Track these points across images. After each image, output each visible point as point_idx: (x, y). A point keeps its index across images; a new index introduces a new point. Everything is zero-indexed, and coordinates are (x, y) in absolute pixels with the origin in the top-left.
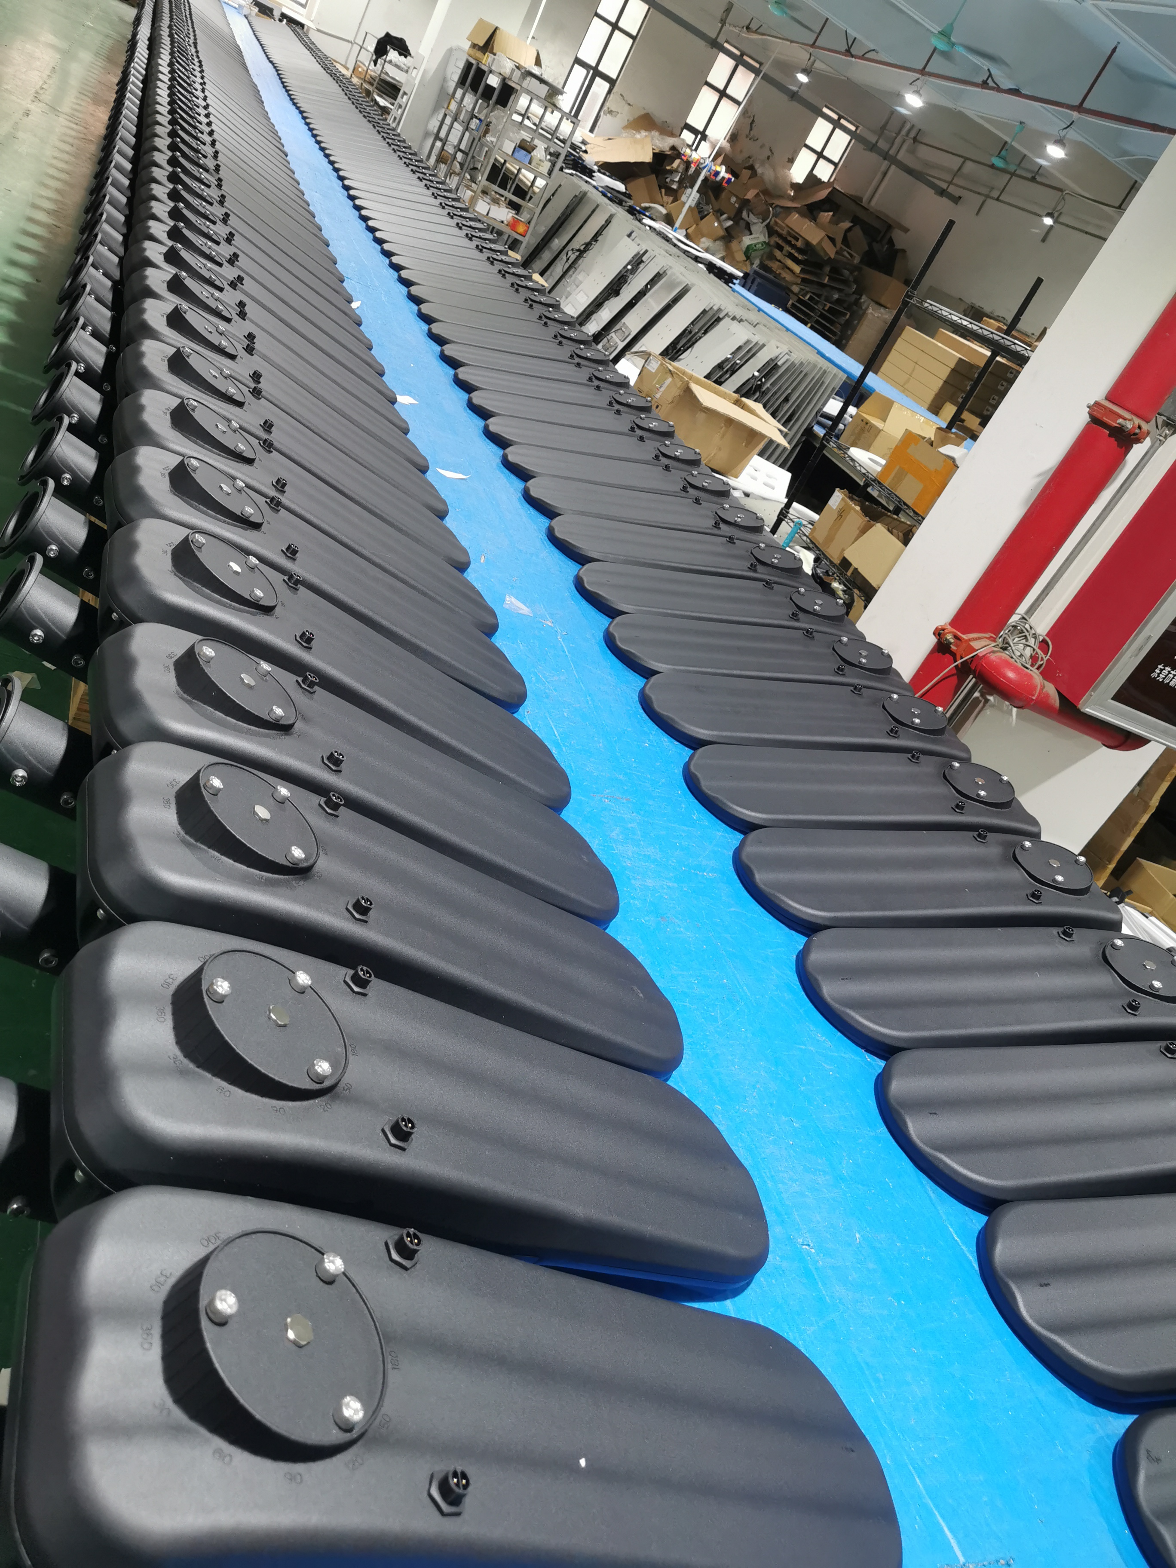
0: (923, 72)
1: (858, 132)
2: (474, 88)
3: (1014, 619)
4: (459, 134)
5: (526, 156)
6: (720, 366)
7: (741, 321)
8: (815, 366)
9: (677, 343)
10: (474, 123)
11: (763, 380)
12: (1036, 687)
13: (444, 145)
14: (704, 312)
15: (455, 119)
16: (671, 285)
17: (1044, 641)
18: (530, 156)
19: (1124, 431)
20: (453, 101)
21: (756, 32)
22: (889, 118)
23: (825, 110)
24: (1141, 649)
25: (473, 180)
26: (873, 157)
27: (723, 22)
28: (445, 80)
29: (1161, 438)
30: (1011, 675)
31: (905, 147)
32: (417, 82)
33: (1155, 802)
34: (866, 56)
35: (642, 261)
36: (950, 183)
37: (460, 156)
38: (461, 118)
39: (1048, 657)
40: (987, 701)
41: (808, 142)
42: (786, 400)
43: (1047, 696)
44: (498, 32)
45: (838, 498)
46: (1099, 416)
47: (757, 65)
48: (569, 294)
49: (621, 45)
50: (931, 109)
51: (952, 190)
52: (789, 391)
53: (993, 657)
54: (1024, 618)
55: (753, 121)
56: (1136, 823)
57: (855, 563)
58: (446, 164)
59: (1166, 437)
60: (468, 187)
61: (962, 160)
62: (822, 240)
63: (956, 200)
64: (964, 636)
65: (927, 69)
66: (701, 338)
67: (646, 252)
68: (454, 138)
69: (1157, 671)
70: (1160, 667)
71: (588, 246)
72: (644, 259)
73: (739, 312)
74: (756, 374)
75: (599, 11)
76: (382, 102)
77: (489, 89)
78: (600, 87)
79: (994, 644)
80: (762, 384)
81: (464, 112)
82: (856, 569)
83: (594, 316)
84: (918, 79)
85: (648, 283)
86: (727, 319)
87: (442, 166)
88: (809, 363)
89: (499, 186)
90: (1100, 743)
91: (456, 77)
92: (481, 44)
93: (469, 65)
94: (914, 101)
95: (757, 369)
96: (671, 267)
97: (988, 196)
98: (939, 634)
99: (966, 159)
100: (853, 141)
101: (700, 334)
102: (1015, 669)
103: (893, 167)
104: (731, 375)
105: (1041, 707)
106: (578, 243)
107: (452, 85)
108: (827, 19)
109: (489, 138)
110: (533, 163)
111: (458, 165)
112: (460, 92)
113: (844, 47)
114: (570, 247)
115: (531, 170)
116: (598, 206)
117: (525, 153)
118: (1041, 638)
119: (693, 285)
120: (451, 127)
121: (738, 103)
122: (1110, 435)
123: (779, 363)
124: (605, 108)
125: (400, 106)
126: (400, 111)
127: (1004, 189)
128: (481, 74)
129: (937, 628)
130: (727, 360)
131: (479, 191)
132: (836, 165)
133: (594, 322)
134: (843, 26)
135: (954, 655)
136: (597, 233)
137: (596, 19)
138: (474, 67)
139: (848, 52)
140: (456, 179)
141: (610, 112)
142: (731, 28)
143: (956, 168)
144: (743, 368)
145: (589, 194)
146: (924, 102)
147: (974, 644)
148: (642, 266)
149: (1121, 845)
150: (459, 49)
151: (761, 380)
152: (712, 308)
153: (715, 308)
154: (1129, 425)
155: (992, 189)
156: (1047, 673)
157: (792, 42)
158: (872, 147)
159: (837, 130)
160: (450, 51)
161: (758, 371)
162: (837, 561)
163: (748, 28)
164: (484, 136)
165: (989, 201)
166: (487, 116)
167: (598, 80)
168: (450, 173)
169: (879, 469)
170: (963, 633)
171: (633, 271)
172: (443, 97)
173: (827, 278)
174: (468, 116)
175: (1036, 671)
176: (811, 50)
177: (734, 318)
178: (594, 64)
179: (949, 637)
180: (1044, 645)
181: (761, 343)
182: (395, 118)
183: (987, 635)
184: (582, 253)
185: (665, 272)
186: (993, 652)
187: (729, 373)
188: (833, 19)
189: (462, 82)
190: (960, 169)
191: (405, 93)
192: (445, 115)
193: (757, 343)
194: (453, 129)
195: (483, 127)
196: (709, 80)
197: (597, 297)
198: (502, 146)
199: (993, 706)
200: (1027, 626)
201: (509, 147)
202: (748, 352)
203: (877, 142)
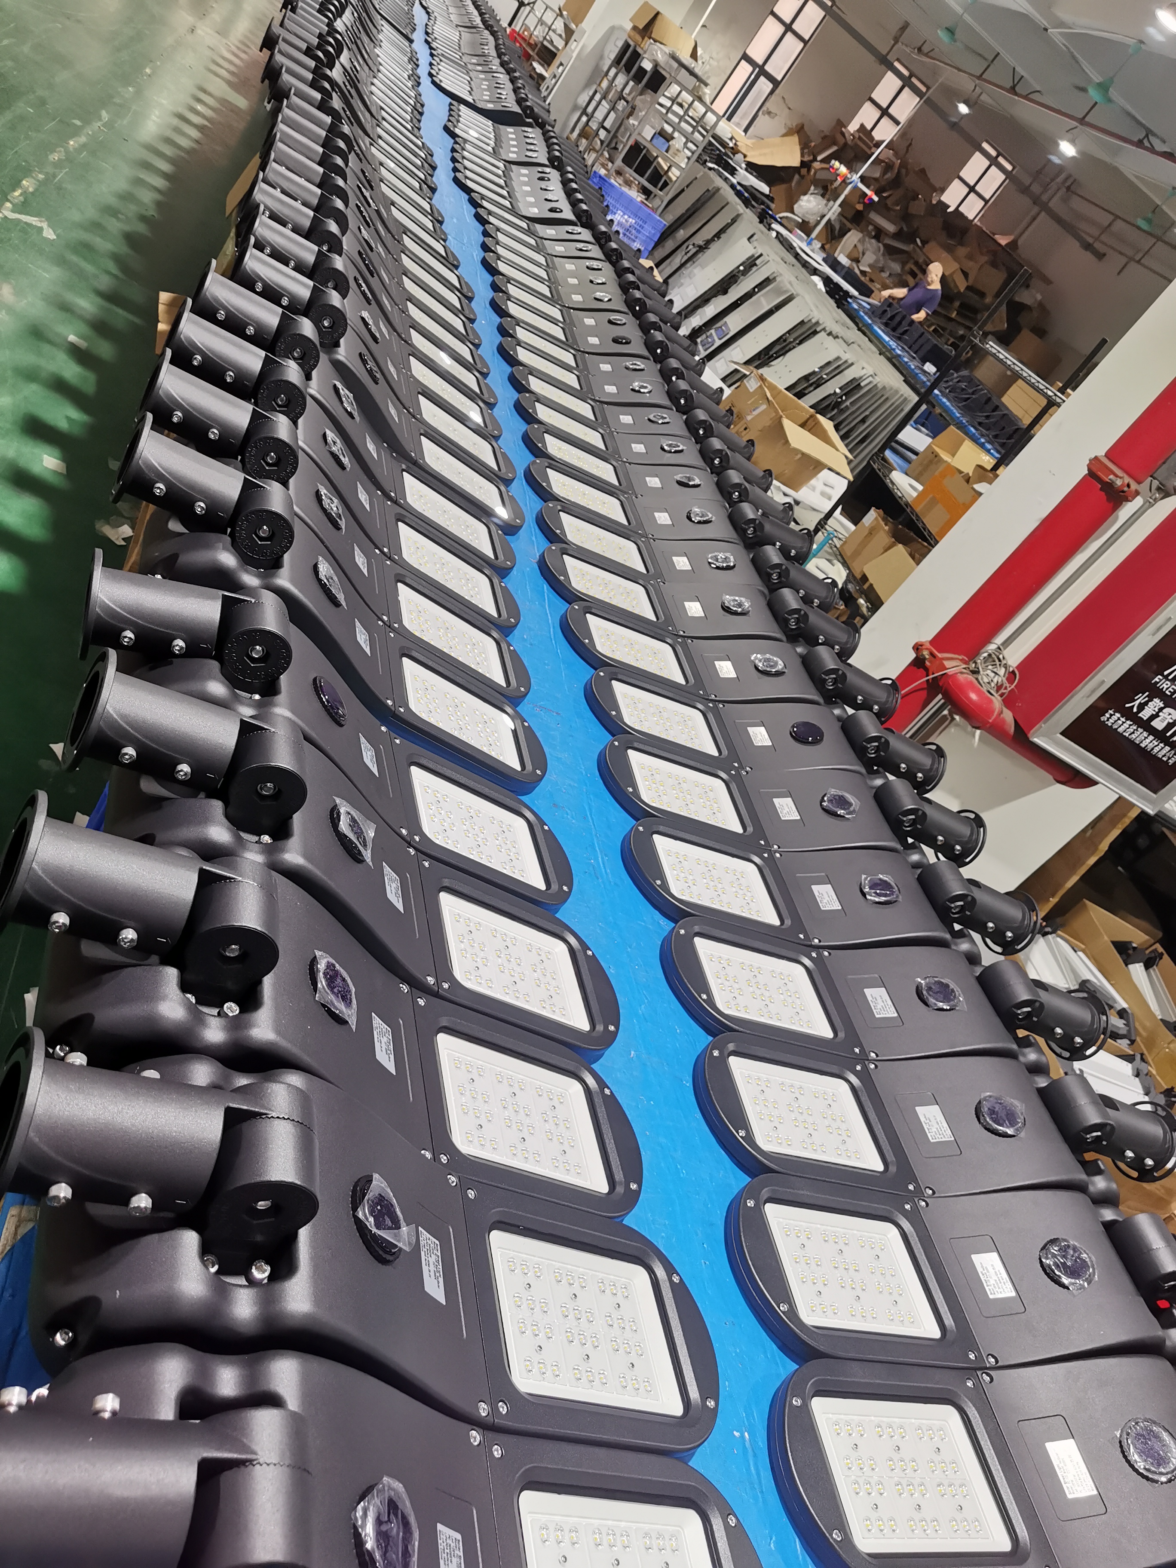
0: (1082, 121)
1: (1014, 172)
2: (628, 69)
3: (992, 647)
4: (606, 111)
5: (664, 144)
6: (806, 378)
7: (836, 337)
8: (897, 392)
9: (771, 350)
10: (621, 105)
11: (844, 398)
12: (993, 712)
13: (588, 121)
14: (802, 323)
15: (604, 97)
16: (779, 291)
17: (1013, 672)
18: (667, 145)
19: (1113, 487)
20: (605, 79)
21: (927, 55)
22: (1045, 166)
23: (985, 146)
24: (1093, 691)
25: (611, 160)
26: (1026, 201)
27: (896, 40)
28: (602, 58)
29: (1151, 500)
30: (973, 696)
31: (1059, 195)
32: (575, 55)
33: (1104, 846)
34: (1030, 96)
35: (756, 265)
36: (1097, 239)
37: (602, 134)
38: (610, 97)
39: (1013, 687)
40: (953, 719)
41: (962, 174)
42: (863, 421)
43: (1004, 721)
44: (659, 17)
45: (872, 516)
46: (1094, 469)
47: (924, 89)
48: (682, 284)
49: (792, 47)
50: (1085, 158)
51: (1097, 245)
52: (867, 413)
53: (961, 677)
54: (999, 648)
55: (911, 144)
56: (1084, 863)
57: (871, 580)
58: (587, 139)
59: (1156, 500)
60: (604, 166)
61: (1111, 217)
62: (954, 272)
63: (1100, 256)
64: (939, 655)
65: (1087, 119)
66: (794, 347)
67: (761, 255)
68: (599, 115)
69: (1107, 715)
70: (1111, 712)
71: (708, 243)
72: (758, 262)
73: (836, 329)
74: (838, 391)
75: (775, 10)
76: (539, 69)
77: (642, 71)
78: (764, 85)
79: (964, 666)
80: (843, 402)
81: (613, 91)
82: (871, 585)
83: (700, 310)
84: (1076, 128)
85: (756, 287)
86: (823, 334)
87: (584, 141)
88: (891, 389)
89: (635, 171)
90: (1051, 777)
91: (613, 56)
92: (641, 27)
93: (627, 46)
94: (1067, 149)
95: (840, 386)
96: (781, 275)
97: (1131, 259)
98: (918, 649)
99: (1117, 217)
100: (1007, 181)
101: (794, 344)
102: (979, 692)
103: (1043, 213)
104: (815, 389)
105: (995, 730)
106: (699, 240)
107: (607, 63)
108: (998, 54)
109: (632, 121)
110: (670, 152)
111: (599, 142)
112: (613, 71)
113: (1009, 84)
114: (690, 242)
115: (666, 159)
116: (728, 203)
117: (664, 140)
118: (1011, 669)
119: (798, 295)
120: (599, 103)
121: (897, 123)
122: (1101, 489)
123: (862, 384)
124: (764, 108)
125: (555, 76)
126: (554, 81)
127: (1149, 250)
128: (636, 56)
129: (916, 644)
130: (814, 373)
131: (613, 170)
132: (986, 202)
133: (698, 317)
134: (1011, 61)
135: (927, 670)
136: (721, 230)
137: (771, 18)
138: (631, 49)
139: (1013, 90)
140: (593, 155)
141: (769, 113)
142: (904, 47)
143: (1107, 224)
144: (828, 383)
145: (721, 191)
146: (1078, 152)
147: (947, 664)
148: (754, 268)
149: (1065, 882)
150: (621, 28)
151: (841, 397)
152: (810, 320)
153: (814, 321)
154: (1119, 482)
155: (1138, 251)
156: (1008, 701)
157: (959, 70)
158: (1025, 190)
159: (993, 167)
160: (613, 29)
161: (840, 388)
162: (859, 576)
163: (920, 49)
164: (628, 118)
165: (1132, 263)
166: (634, 99)
167: (762, 78)
168: (590, 149)
169: (915, 494)
170: (939, 652)
171: (745, 273)
172: (597, 75)
173: (955, 313)
174: (617, 96)
175: (999, 698)
176: (977, 81)
177: (830, 334)
178: (760, 62)
179: (926, 653)
180: (1011, 676)
181: (850, 362)
182: (548, 87)
183: (960, 657)
184: (701, 249)
185: (775, 278)
186: (962, 673)
187: (814, 386)
188: (1003, 53)
189: (617, 61)
190: (1110, 225)
191: (561, 64)
192: (596, 92)
193: (846, 361)
194: (600, 106)
195: (629, 109)
196: (873, 96)
197: (706, 292)
198: (642, 131)
199: (957, 725)
200: (1001, 657)
201: (648, 133)
202: (836, 368)
203: (1030, 185)
